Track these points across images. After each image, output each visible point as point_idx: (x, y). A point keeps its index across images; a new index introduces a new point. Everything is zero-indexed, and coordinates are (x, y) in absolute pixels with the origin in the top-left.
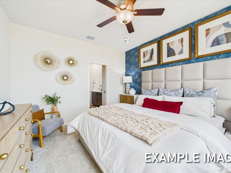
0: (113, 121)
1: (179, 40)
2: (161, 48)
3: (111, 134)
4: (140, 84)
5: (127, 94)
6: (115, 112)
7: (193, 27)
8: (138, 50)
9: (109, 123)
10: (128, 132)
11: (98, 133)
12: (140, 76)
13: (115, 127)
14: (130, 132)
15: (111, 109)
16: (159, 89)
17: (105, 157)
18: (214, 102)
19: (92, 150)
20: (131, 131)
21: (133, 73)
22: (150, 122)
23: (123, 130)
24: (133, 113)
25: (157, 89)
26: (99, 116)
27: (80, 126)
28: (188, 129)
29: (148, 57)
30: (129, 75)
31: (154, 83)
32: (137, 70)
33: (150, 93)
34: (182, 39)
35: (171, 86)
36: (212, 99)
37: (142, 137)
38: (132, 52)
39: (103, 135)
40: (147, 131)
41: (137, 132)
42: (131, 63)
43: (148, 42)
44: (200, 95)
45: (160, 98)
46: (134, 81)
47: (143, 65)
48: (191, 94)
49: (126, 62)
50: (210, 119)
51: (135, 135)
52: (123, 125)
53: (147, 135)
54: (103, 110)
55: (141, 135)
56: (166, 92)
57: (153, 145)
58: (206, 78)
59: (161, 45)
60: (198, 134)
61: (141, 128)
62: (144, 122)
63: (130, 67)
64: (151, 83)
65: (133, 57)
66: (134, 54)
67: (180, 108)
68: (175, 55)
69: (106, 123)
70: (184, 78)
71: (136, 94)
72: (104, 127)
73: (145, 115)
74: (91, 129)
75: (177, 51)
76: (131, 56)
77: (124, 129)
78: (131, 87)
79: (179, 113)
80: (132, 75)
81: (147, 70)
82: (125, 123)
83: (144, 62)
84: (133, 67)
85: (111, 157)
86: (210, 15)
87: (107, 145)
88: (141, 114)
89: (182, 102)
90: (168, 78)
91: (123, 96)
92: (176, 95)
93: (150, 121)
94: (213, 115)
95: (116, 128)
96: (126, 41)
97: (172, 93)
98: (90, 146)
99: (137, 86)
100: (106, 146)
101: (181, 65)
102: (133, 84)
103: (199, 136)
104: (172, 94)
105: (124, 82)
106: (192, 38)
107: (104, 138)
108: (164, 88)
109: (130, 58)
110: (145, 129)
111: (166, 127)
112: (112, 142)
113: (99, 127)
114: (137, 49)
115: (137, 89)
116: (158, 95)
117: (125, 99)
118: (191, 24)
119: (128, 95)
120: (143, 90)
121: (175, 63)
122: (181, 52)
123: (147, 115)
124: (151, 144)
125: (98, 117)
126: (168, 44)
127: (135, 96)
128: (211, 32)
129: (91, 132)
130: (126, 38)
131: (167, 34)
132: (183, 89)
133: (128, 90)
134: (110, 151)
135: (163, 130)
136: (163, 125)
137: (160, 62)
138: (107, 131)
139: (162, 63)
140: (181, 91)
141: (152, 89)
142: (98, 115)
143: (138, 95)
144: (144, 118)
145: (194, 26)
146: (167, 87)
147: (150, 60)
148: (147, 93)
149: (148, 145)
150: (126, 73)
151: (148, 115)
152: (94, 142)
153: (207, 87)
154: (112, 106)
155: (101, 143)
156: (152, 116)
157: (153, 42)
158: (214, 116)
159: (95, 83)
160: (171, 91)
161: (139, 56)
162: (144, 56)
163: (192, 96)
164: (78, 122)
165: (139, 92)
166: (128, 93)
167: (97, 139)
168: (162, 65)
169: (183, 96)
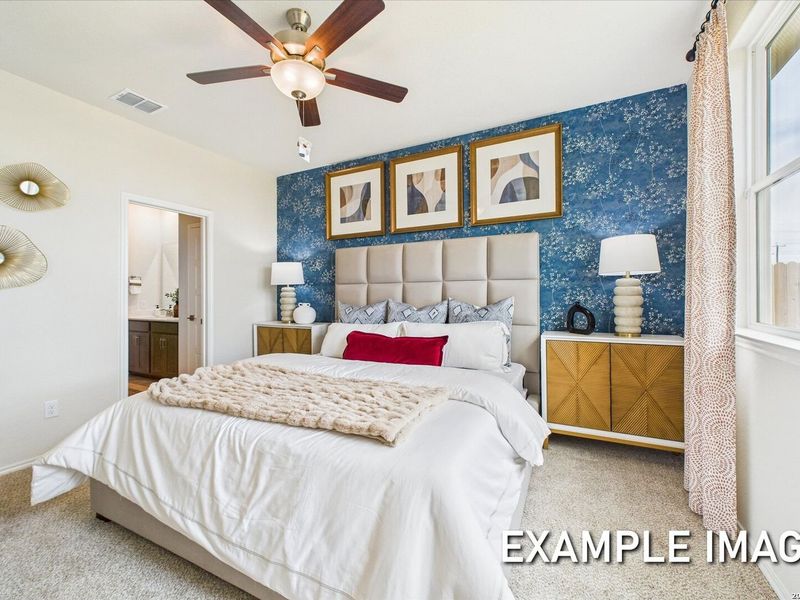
0: (266, 409)
1: (437, 171)
2: (392, 184)
3: (267, 448)
4: (330, 288)
5: (286, 322)
6: (262, 383)
7: (466, 147)
8: (324, 177)
9: (251, 416)
10: (325, 429)
11: (210, 461)
12: (331, 262)
13: (278, 426)
14: (330, 428)
15: (243, 375)
16: (387, 304)
17: (250, 525)
18: (508, 333)
19: (189, 523)
20: (335, 424)
21: (307, 254)
22: (381, 394)
23: (309, 428)
24: (324, 379)
25: (384, 304)
26: (205, 403)
27: (111, 457)
28: (464, 395)
29: (353, 206)
30: (290, 259)
31: (374, 287)
32: (319, 243)
33: (362, 316)
34: (443, 170)
35: (418, 294)
36: (504, 326)
37: (369, 430)
38: (305, 183)
39: (235, 460)
40: (379, 414)
41: (353, 423)
42: (297, 221)
43: (354, 161)
44: (482, 318)
45: (391, 331)
46: (310, 278)
47: (338, 229)
48: (464, 314)
49: (281, 213)
50: (502, 371)
51: (347, 431)
52: (304, 412)
53: (381, 424)
54: (215, 383)
55: (365, 426)
56: (407, 313)
57: (398, 443)
58: (494, 275)
59: (392, 177)
60: (482, 401)
61: (360, 410)
62: (364, 396)
63: (294, 232)
64: (364, 288)
65: (306, 200)
66: (307, 191)
67: (442, 353)
68: (427, 211)
69: (240, 420)
70: (450, 275)
71: (316, 321)
72: (235, 433)
73: (361, 379)
74: (173, 455)
75: (431, 202)
76: (298, 195)
77: (312, 425)
78: (300, 299)
79: (440, 365)
80: (300, 257)
81: (353, 246)
82: (311, 406)
83: (343, 220)
84: (304, 233)
85: (275, 515)
86: (499, 128)
87: (256, 485)
88: (348, 377)
89: (447, 337)
90: (412, 273)
91: (270, 329)
92: (432, 320)
93: (377, 392)
94: (505, 363)
95: (283, 427)
96: (303, 155)
97: (423, 314)
98: (174, 513)
99: (318, 295)
100: (251, 489)
101: (442, 239)
102: (306, 289)
103: (484, 408)
104: (422, 317)
105: (275, 282)
106: (463, 172)
107: (238, 468)
108: (400, 301)
109: (293, 200)
110: (373, 412)
111: (419, 399)
112: (272, 472)
113: (212, 438)
114: (321, 176)
115: (320, 305)
116: (385, 322)
117: (280, 340)
118: (461, 137)
119: (290, 325)
120: (341, 308)
121: (428, 231)
122: (441, 206)
123: (365, 378)
124: (394, 442)
125: (204, 407)
126: (410, 177)
127: (316, 329)
128: (500, 166)
129: (176, 465)
130: (301, 146)
131: (407, 149)
132: (446, 302)
133: (287, 308)
134: (268, 499)
135: (414, 405)
136: (412, 396)
137: (390, 225)
138: (251, 442)
139: (396, 230)
140: (443, 309)
141: (369, 303)
142: (201, 400)
143: (324, 325)
144: (360, 387)
145: (469, 144)
146: (409, 297)
147: (362, 215)
148: (355, 316)
149: (384, 449)
150: (279, 249)
151: (370, 378)
152: (195, 493)
153: (496, 297)
154: (244, 366)
155: (226, 488)
156: (381, 378)
157: (369, 162)
158: (508, 365)
159: (138, 282)
160: (420, 309)
161: (324, 200)
162: (343, 202)
163: (466, 320)
164: (95, 446)
165: (327, 316)
166: (288, 319)
167: (206, 482)
168: (394, 234)
169: (447, 322)
